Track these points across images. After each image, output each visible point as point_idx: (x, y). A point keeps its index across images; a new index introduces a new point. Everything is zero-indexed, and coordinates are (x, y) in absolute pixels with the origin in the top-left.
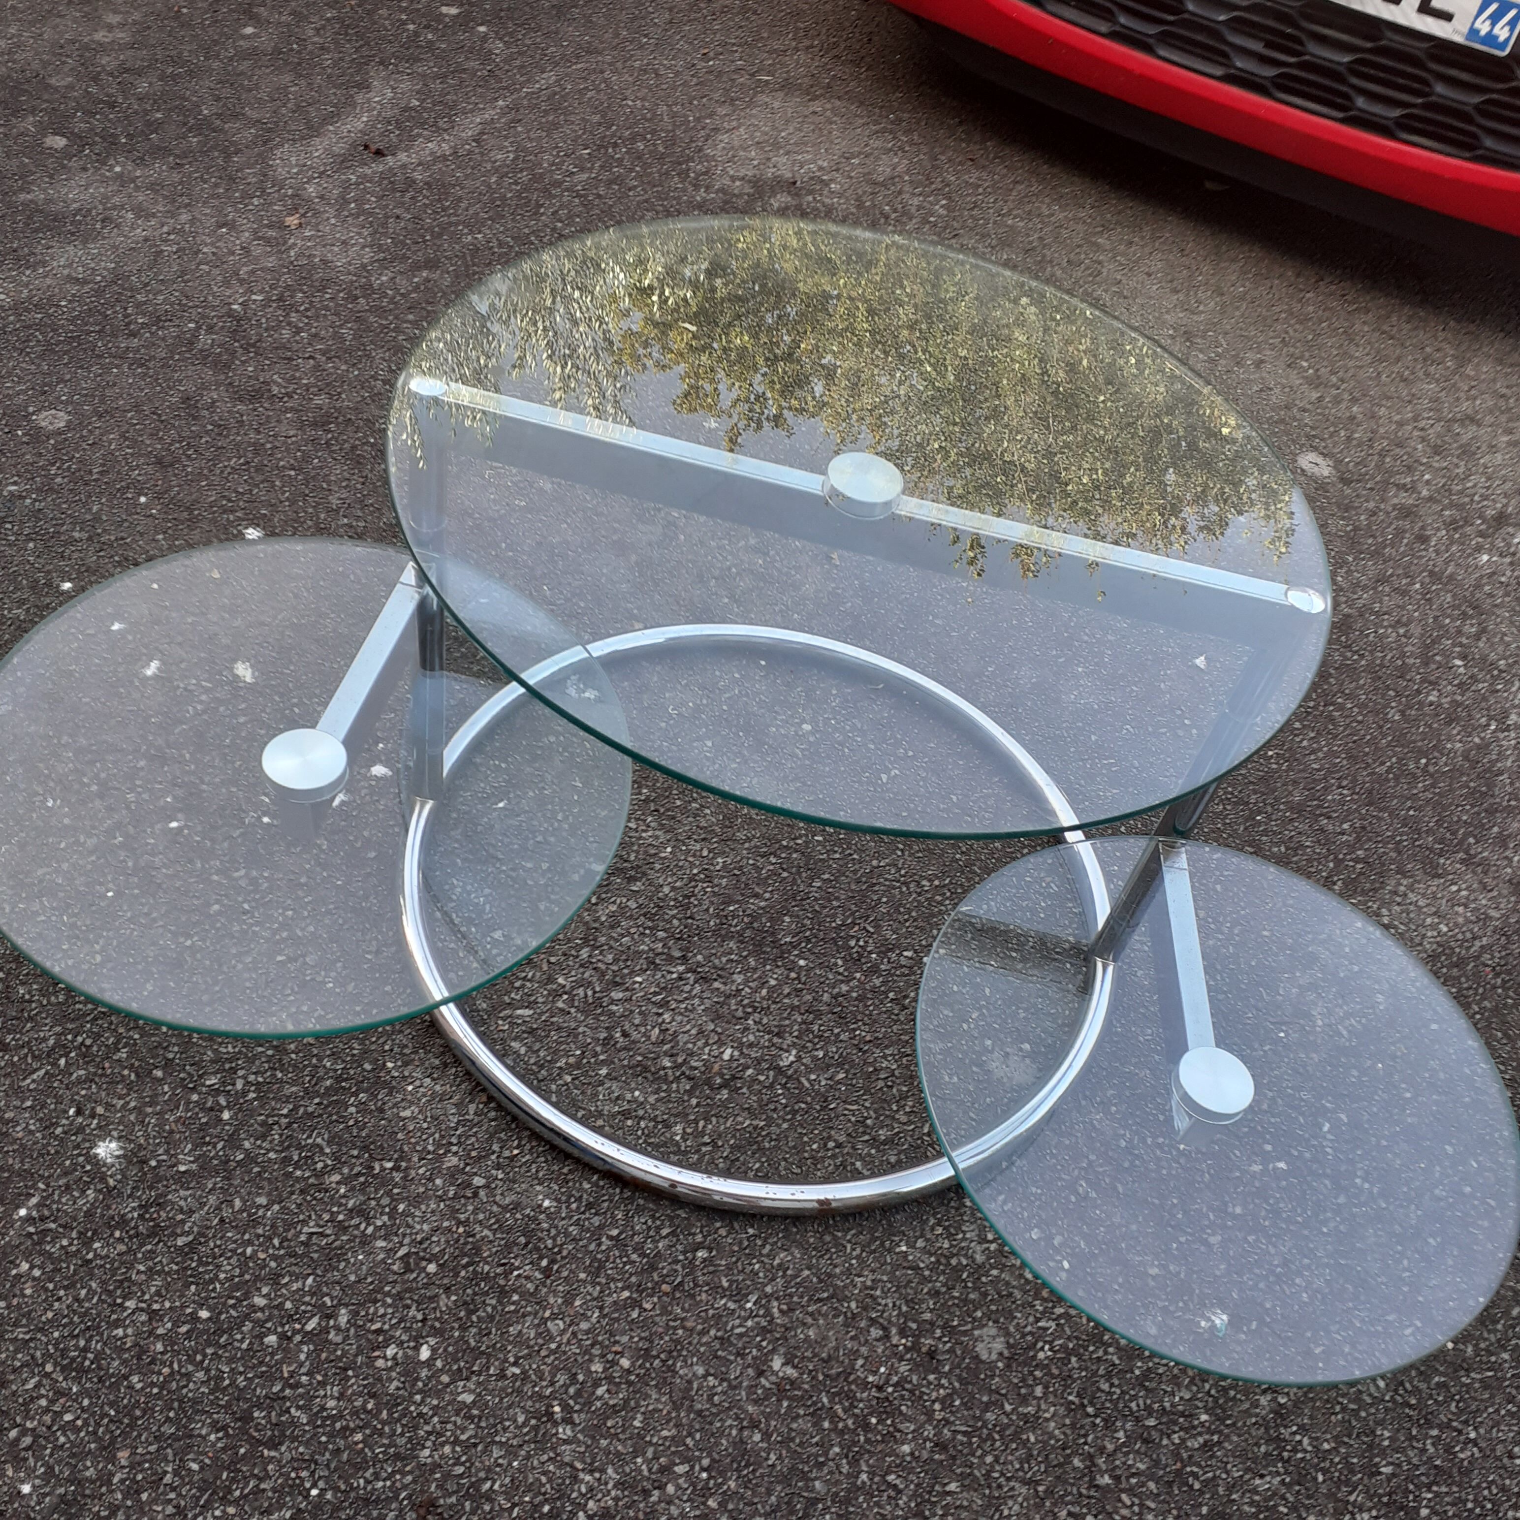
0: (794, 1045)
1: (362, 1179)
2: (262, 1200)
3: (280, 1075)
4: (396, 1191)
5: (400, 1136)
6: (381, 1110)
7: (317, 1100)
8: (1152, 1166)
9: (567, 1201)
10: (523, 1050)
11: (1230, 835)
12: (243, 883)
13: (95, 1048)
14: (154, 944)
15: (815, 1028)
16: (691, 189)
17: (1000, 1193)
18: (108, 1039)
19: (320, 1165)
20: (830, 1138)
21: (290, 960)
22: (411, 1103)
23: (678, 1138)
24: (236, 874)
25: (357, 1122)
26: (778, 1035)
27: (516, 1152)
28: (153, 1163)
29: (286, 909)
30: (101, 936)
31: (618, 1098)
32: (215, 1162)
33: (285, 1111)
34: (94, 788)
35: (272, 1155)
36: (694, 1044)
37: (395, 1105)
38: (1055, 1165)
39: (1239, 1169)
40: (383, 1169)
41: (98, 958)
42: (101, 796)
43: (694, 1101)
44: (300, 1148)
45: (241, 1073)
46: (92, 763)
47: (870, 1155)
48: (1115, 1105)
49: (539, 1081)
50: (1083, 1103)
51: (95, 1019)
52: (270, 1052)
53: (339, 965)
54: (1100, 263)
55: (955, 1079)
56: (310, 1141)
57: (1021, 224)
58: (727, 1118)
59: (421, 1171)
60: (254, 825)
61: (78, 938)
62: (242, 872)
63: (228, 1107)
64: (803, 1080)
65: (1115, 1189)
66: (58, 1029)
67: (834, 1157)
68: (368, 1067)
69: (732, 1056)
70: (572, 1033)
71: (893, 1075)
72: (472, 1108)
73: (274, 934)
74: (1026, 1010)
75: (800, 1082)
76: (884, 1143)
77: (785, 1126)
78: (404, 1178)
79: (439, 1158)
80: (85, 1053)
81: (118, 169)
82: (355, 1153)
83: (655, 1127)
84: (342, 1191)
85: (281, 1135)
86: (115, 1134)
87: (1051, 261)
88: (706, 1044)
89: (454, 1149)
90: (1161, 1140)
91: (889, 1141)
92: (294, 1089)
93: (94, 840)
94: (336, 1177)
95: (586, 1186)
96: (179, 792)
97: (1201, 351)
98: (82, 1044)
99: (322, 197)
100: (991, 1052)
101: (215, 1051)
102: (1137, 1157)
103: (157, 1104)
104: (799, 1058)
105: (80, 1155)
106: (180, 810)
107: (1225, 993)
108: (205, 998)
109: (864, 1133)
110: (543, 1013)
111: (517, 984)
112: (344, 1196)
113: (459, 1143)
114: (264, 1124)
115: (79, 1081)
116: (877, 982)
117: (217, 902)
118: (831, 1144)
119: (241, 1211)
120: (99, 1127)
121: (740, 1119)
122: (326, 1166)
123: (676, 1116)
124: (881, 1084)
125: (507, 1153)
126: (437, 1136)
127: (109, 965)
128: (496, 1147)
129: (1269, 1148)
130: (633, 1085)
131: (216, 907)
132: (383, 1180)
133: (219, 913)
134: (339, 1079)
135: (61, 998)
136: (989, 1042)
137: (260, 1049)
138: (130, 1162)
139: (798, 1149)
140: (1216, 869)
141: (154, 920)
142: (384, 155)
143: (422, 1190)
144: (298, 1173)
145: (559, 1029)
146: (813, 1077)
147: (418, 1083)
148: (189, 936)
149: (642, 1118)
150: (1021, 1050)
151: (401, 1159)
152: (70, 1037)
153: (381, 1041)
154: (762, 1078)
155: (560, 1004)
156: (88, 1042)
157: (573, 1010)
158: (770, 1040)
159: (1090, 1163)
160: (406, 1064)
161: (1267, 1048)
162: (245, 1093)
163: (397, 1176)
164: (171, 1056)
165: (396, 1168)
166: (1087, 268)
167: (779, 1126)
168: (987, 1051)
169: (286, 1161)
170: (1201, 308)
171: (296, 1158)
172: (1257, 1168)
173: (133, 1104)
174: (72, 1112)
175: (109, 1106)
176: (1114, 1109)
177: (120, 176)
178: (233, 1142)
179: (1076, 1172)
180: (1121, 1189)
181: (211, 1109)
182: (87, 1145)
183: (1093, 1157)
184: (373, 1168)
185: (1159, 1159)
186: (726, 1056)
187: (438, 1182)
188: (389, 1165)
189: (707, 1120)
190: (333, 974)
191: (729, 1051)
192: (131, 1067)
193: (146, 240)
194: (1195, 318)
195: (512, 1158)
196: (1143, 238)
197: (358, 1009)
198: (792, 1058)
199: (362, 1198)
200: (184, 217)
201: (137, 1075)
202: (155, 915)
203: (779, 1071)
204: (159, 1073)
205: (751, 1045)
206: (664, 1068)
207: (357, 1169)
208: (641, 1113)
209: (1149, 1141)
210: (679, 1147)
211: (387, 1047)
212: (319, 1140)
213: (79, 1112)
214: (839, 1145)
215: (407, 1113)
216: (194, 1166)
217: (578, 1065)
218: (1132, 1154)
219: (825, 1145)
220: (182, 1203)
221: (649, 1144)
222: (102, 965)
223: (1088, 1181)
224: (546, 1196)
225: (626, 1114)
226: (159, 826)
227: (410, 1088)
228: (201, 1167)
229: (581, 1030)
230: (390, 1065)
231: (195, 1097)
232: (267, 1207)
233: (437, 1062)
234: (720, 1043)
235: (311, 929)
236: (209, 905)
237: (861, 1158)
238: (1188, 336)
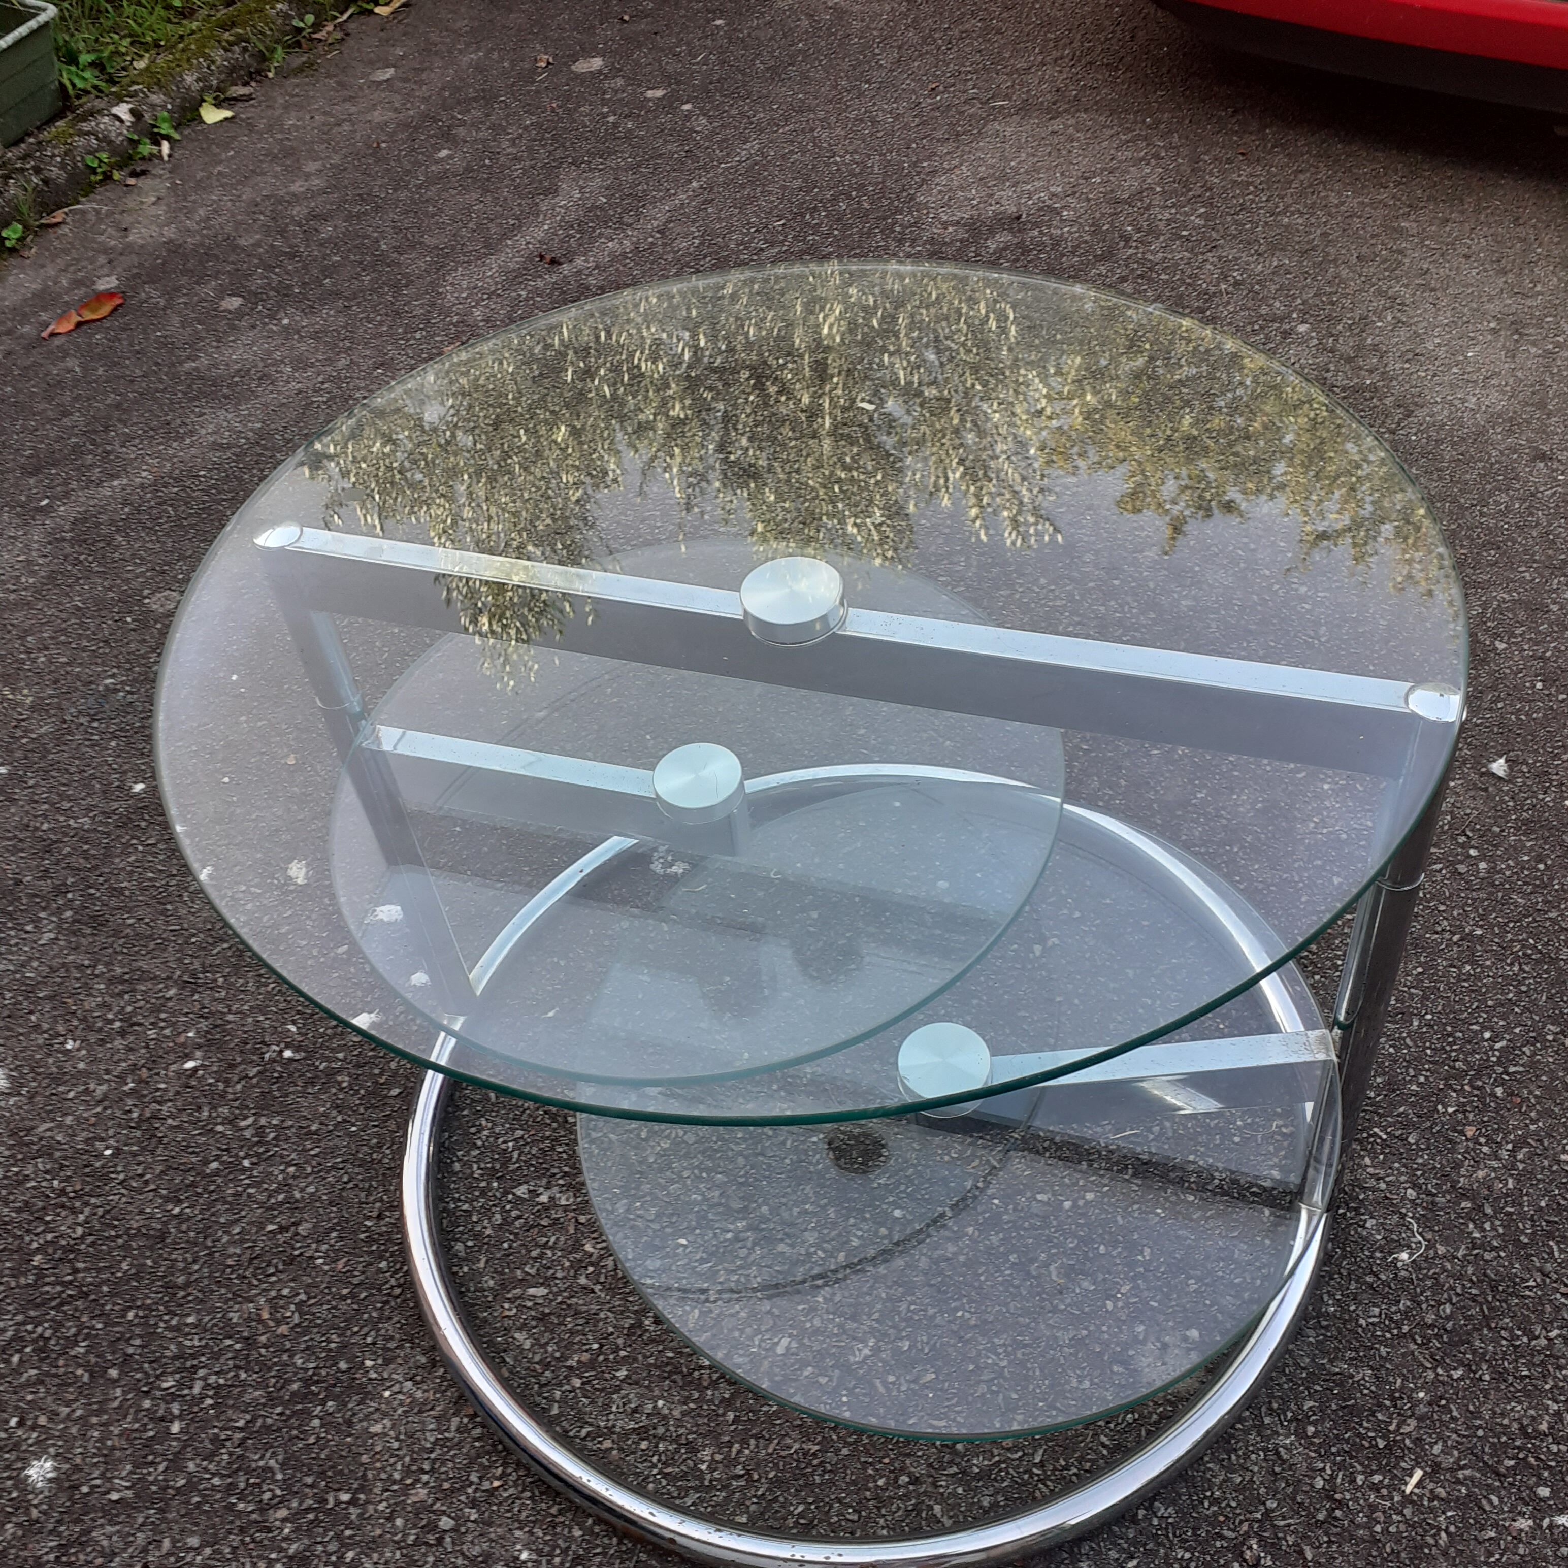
0: (872, 1331)
1: (311, 1516)
2: (194, 1541)
3: (243, 1375)
4: (348, 1533)
5: (365, 1459)
6: (349, 1423)
7: (279, 1410)
8: (1361, 1518)
9: (551, 1555)
10: (527, 1345)
11: (1526, 1009)
12: (247, 1134)
13: (53, 1342)
14: (141, 1212)
15: (903, 1307)
16: (894, 244)
17: (1132, 1558)
18: (69, 1328)
19: (267, 1496)
20: (903, 1470)
21: (283, 1229)
22: (385, 1414)
23: (704, 1467)
24: (243, 1124)
25: (319, 1439)
26: (854, 1318)
27: (496, 1484)
28: (85, 1489)
29: (289, 1165)
30: (87, 1204)
31: (635, 1410)
32: (154, 1488)
33: (241, 1424)
34: (118, 1024)
35: (216, 1481)
36: (742, 1331)
37: (366, 1417)
38: (1215, 1514)
39: (1495, 1525)
40: (338, 1503)
41: (80, 1231)
42: (122, 1033)
43: (731, 1416)
44: (249, 1472)
45: (202, 1373)
46: (121, 995)
47: (954, 1495)
48: (1314, 1424)
49: (542, 1386)
50: (1267, 1420)
51: (62, 1304)
52: (238, 1346)
53: (334, 1234)
54: (1401, 252)
55: (1086, 1384)
56: (261, 1463)
57: (1300, 221)
58: (770, 1440)
59: (381, 1507)
60: (274, 1061)
61: (63, 1206)
62: (250, 1121)
63: (180, 1417)
64: (878, 1383)
65: (1301, 1553)
66: (20, 1318)
67: (906, 1497)
68: (343, 1365)
69: (788, 1348)
70: (591, 1319)
71: (1001, 1375)
72: (455, 1421)
73: (270, 1197)
74: (1199, 1280)
75: (873, 1386)
76: (979, 1477)
77: (845, 1451)
78: (360, 1516)
79: (406, 1490)
80: (42, 1350)
81: (286, 321)
82: (309, 1480)
83: (677, 1451)
84: (287, 1531)
85: (231, 1454)
86: (52, 1450)
87: (1335, 260)
88: (758, 1332)
89: (425, 1477)
90: (1377, 1478)
91: (985, 1475)
92: (257, 1393)
93: (104, 1087)
94: (283, 1513)
95: (577, 1533)
96: (204, 1025)
97: (1534, 344)
98: (41, 1336)
99: (487, 321)
100: (1143, 1342)
101: (179, 1344)
102: (1341, 1504)
103: (105, 1412)
104: (876, 1350)
105: (9, 1478)
106: (200, 1047)
107: (1494, 1249)
108: (181, 1280)
109: (951, 1463)
110: (560, 1292)
111: (534, 1254)
112: (285, 1539)
113: (432, 1471)
114: (215, 1439)
115: (29, 1384)
116: (995, 1240)
117: (217, 1158)
118: (904, 1479)
119: (169, 1554)
120: (38, 1442)
121: (788, 1441)
122: (274, 1496)
123: (705, 1436)
124: (983, 1388)
125: (486, 1485)
126: (407, 1459)
127: (91, 1239)
128: (474, 1477)
129: (1544, 1492)
130: (657, 1392)
131: (215, 1165)
132: (337, 1516)
133: (217, 1173)
134: (307, 1382)
135: (31, 1279)
136: (1141, 1329)
137: (229, 1342)
138: (60, 1489)
139: (859, 1485)
140: (1499, 1063)
141: (147, 1182)
142: (560, 264)
143: (378, 1532)
144: (241, 1506)
145: (577, 1313)
146: (891, 1378)
147: (396, 1388)
148: (179, 1202)
149: (662, 1438)
150: (1185, 1339)
151: (361, 1489)
152: (30, 1327)
153: (366, 1330)
154: (823, 1380)
155: (583, 1281)
156: (48, 1334)
157: (597, 1288)
158: (841, 1326)
159: (1268, 1512)
160: (387, 1362)
161: (1553, 1334)
162: (203, 1397)
163: (354, 1511)
164: (130, 1350)
165: (353, 1502)
166: (1385, 261)
167: (837, 1451)
168: (1136, 1341)
169: (230, 1489)
170: (1538, 288)
171: (242, 1485)
172: (1524, 1524)
173: (79, 1413)
174: (13, 1422)
175: (53, 1416)
176: (1311, 1429)
177: (286, 328)
178: (176, 1463)
179: (1245, 1527)
180: (1309, 1556)
181: (162, 1419)
182: (19, 1465)
183: (1271, 1504)
184: (326, 1501)
185: (1373, 1508)
186: (780, 1350)
187: (399, 1522)
188: (345, 1497)
189: (744, 1443)
190: (324, 1247)
191: (785, 1342)
192: (87, 1366)
193: (299, 392)
194: (1529, 302)
195: (492, 1492)
196: (1462, 212)
197: (345, 1292)
198: (866, 1351)
199: (306, 1541)
200: (342, 363)
201: (92, 1376)
202: (148, 1177)
203: (847, 1369)
204: (114, 1373)
205: (816, 1332)
206: (701, 1368)
207: (309, 1502)
208: (661, 1431)
209: (1360, 1479)
210: (702, 1480)
211: (369, 1340)
212: (272, 1463)
213: (21, 1424)
214: (915, 1481)
215: (377, 1428)
216: (129, 1494)
217: (591, 1365)
218: (1331, 1498)
219: (896, 1479)
220: (105, 1543)
221: (665, 1475)
222: (82, 1238)
223: (1261, 1541)
224: (527, 1546)
225: (642, 1433)
226: (173, 1068)
227: (387, 1394)
228: (137, 1496)
229: (602, 1315)
230: (369, 1363)
231: (147, 1404)
232: (197, 1550)
233: (423, 1360)
234: (775, 1330)
235: (311, 1189)
236: (206, 1163)
237: (942, 1499)
238: (1517, 327)
